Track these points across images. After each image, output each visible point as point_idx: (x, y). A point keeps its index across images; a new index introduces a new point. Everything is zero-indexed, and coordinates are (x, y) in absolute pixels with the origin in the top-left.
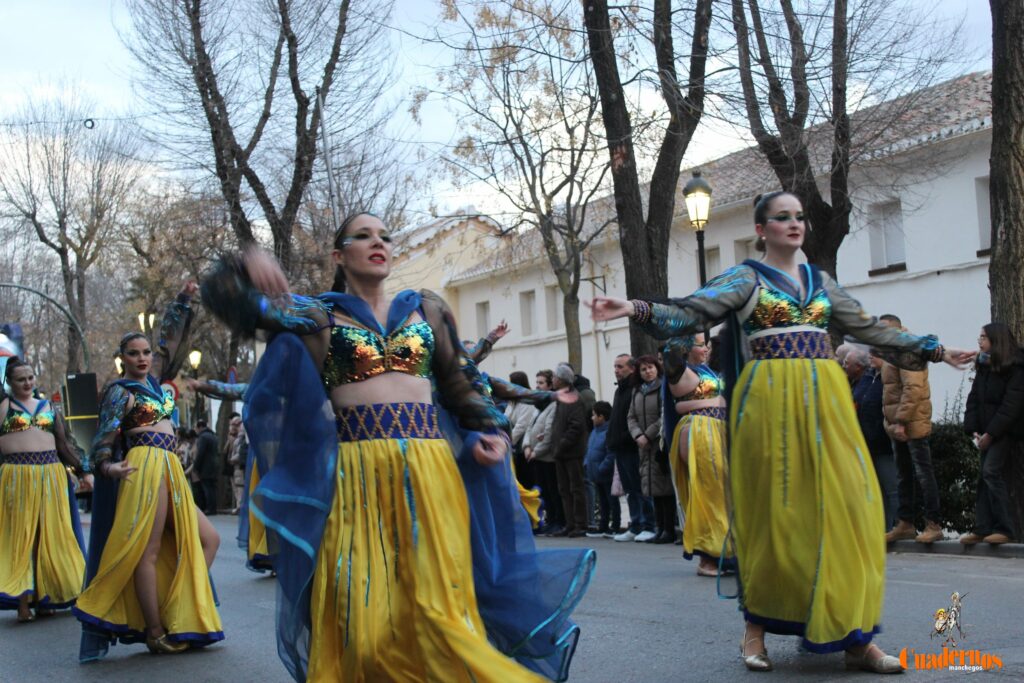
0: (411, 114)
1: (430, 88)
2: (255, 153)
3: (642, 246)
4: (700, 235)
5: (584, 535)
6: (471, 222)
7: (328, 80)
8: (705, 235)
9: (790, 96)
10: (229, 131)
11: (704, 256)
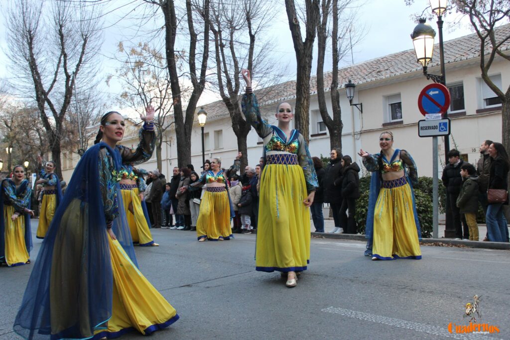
0: (106, 83)
1: (113, 74)
2: (50, 93)
3: (183, 131)
4: (203, 128)
5: (160, 227)
7: (77, 70)
8: (204, 129)
9: (233, 84)
10: (41, 85)
11: (204, 136)
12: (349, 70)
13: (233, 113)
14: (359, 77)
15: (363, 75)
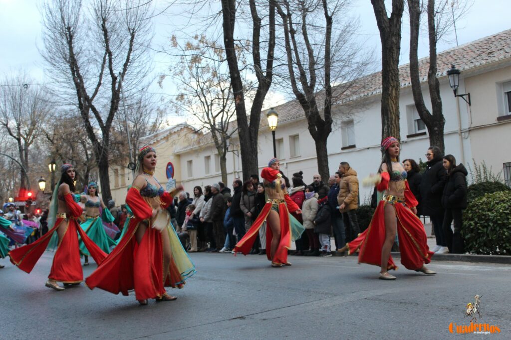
0: (158, 84)
1: (166, 74)
2: (95, 99)
3: (247, 135)
4: (274, 133)
6: (185, 129)
7: (125, 70)
10: (84, 90)
11: (276, 142)
12: (452, 54)
13: (308, 112)
14: (465, 61)
15: (470, 59)
